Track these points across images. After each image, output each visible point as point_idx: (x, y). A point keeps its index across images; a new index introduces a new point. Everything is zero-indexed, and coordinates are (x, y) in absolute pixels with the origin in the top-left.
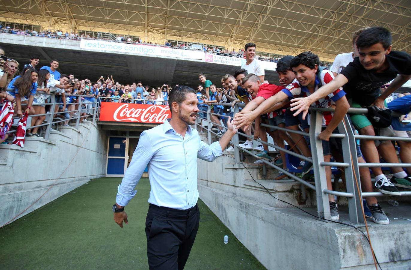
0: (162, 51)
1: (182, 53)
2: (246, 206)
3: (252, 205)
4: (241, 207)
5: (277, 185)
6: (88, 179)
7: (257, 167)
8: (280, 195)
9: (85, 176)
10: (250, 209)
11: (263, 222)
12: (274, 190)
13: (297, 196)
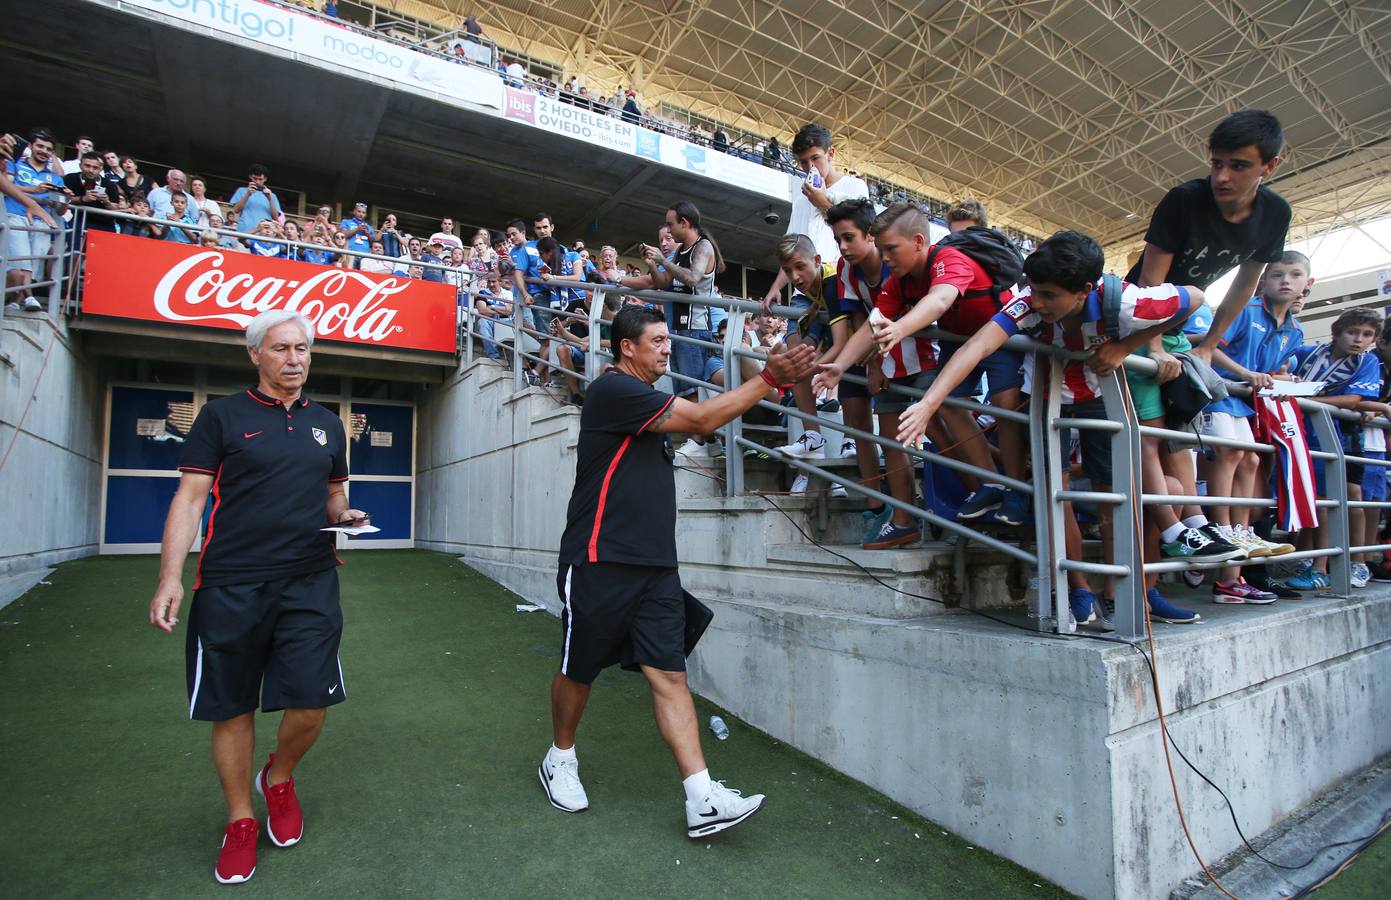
0: (330, 42)
1: (416, 63)
2: (786, 622)
3: (816, 618)
4: (766, 629)
5: (902, 557)
6: (42, 562)
8: (907, 583)
9: (31, 554)
10: (806, 632)
11: (861, 662)
12: (894, 569)
13: (944, 586)
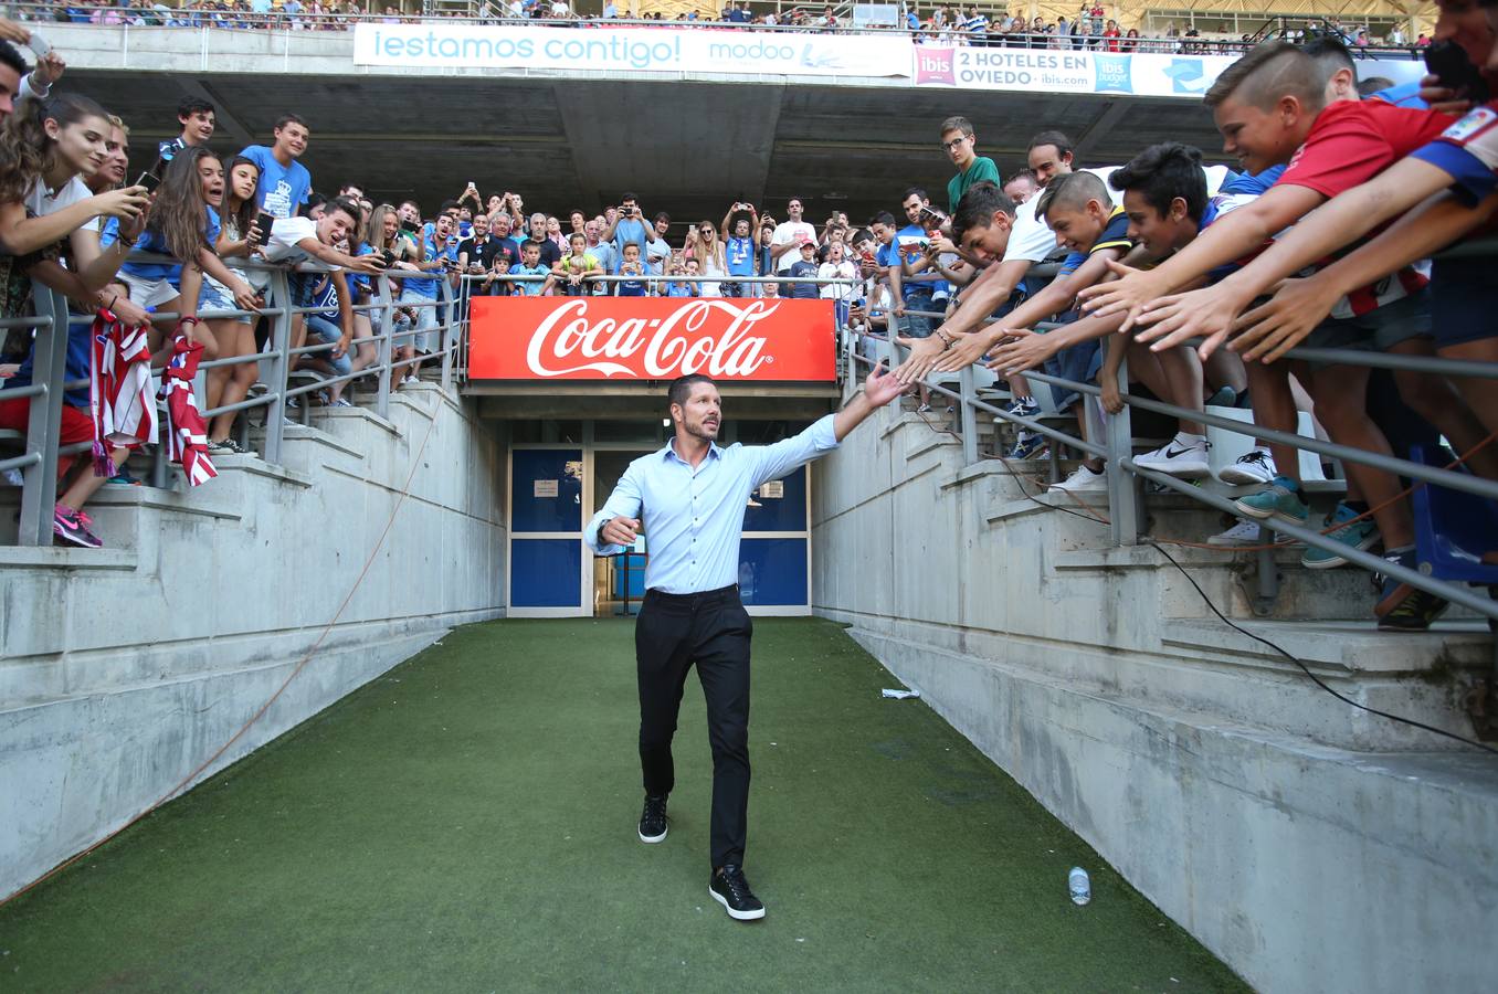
0: (716, 50)
2: (1178, 738)
3: (1218, 737)
4: (1152, 745)
5: (1365, 646)
6: (442, 624)
7: (1229, 559)
8: (1374, 689)
9: (429, 616)
10: (1206, 756)
11: (1286, 816)
12: (1348, 665)
13: (1471, 701)
